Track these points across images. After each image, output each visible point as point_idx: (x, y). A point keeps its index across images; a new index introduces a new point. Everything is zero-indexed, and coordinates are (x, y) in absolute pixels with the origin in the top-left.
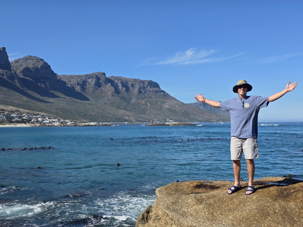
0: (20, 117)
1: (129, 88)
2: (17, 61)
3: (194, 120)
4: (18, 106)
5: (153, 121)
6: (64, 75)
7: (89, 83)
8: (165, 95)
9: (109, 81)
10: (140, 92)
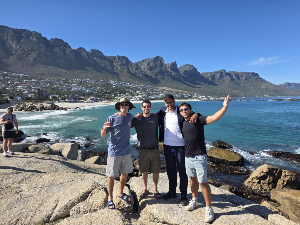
0: (187, 95)
1: (239, 78)
2: (181, 68)
3: (282, 95)
6: (203, 73)
10: (246, 79)
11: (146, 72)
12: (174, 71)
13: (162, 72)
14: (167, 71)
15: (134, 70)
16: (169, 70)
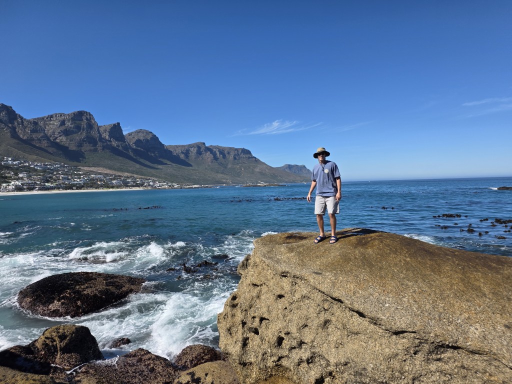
0: (134, 182)
1: (226, 156)
2: (130, 134)
3: (281, 181)
4: (133, 172)
5: (246, 183)
6: (170, 145)
7: (192, 152)
8: (257, 160)
9: (209, 149)
10: (235, 158)
11: (56, 138)
12: (117, 139)
13: (91, 140)
14: (101, 139)
15: (28, 133)
16: (107, 137)
